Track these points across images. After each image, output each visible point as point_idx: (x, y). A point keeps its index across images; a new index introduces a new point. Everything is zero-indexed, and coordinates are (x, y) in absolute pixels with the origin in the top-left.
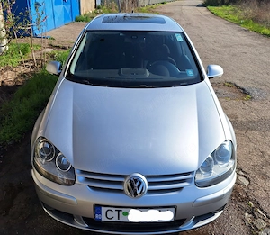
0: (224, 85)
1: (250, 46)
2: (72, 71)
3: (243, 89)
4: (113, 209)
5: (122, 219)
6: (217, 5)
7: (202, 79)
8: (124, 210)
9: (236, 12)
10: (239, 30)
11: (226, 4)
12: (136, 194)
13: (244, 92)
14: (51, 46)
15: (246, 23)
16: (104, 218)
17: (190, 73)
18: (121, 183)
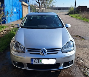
0: (75, 36)
1: (85, 25)
2: (23, 26)
3: (82, 37)
4: (37, 59)
5: (40, 63)
6: (73, 14)
7: (63, 27)
8: (40, 59)
9: (80, 16)
10: (81, 21)
11: (76, 14)
12: (43, 54)
13: (82, 38)
14: (12, 27)
15: (83, 19)
16: (34, 63)
17: (60, 25)
18: (39, 51)
